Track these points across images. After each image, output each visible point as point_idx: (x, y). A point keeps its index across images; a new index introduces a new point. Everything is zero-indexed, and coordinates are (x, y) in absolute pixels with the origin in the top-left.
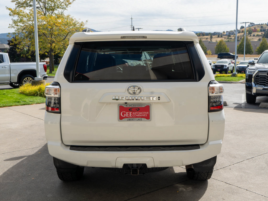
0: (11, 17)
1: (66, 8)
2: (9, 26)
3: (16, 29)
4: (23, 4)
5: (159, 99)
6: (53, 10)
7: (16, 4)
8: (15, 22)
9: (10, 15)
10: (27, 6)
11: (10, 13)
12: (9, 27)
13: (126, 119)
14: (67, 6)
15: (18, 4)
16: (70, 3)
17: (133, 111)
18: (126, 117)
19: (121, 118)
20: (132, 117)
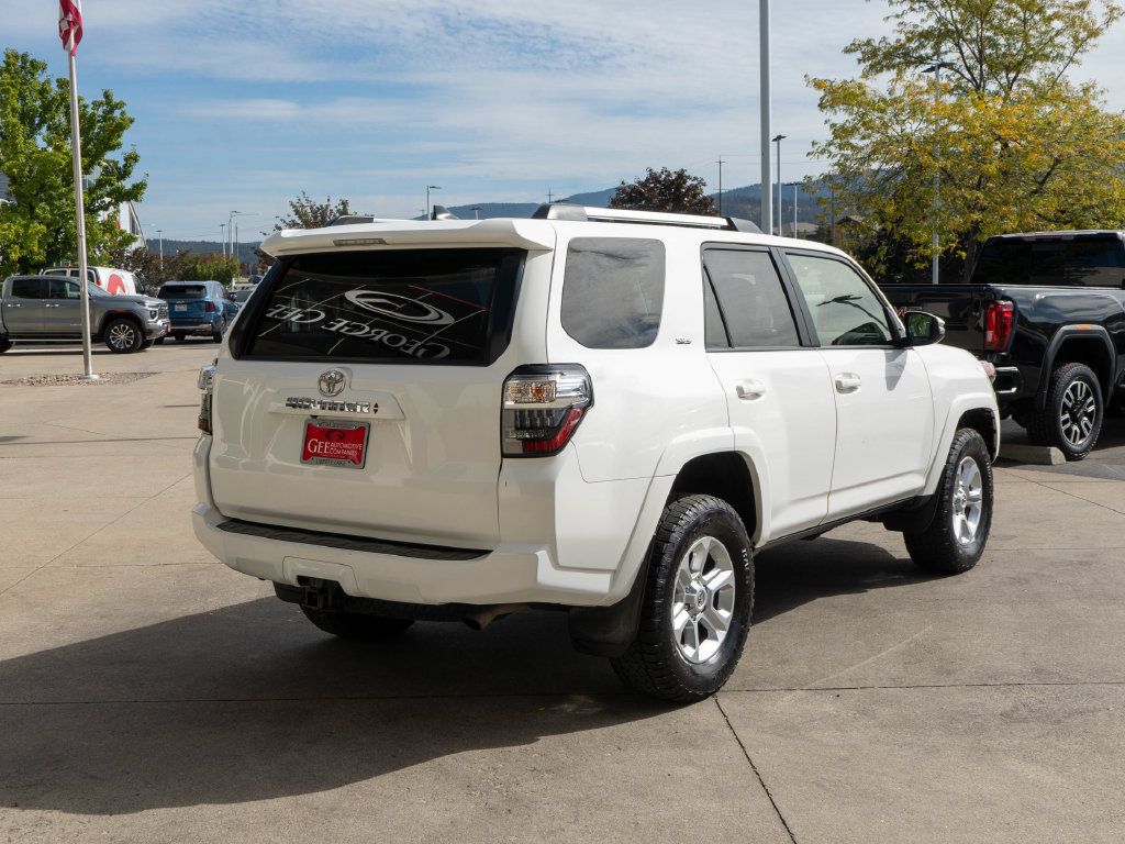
0: (828, 114)
1: (1077, 56)
2: (811, 150)
3: (838, 158)
4: (889, 55)
5: (376, 411)
6: (1018, 67)
7: (864, 60)
8: (841, 133)
9: (822, 106)
10: (908, 64)
11: (822, 99)
12: (809, 154)
13: (315, 458)
14: (1078, 44)
15: (869, 59)
16: (1094, 34)
17: (331, 440)
18: (317, 455)
19: (306, 456)
20: (329, 456)
